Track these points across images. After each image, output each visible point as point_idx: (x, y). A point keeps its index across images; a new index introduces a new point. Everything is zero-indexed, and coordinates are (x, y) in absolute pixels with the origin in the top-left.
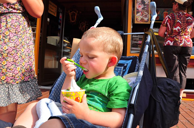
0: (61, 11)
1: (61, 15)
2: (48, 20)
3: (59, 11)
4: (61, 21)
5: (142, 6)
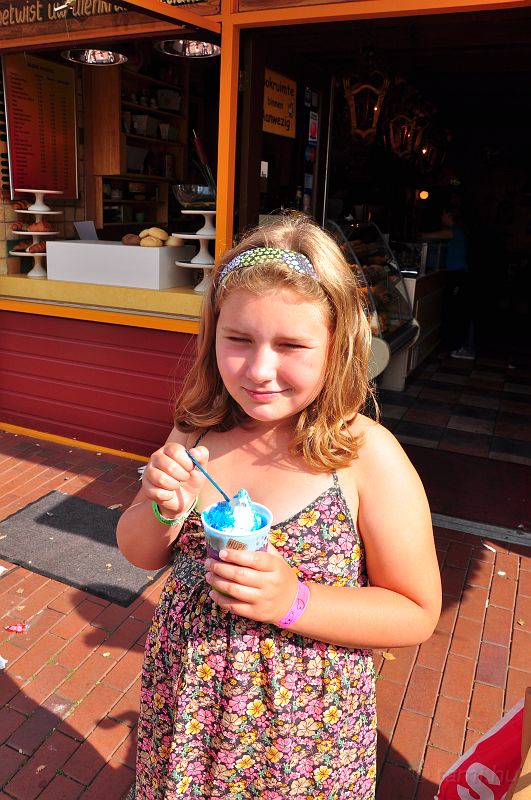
0: (315, 103)
1: (314, 122)
2: (264, 167)
3: (306, 104)
4: (315, 149)
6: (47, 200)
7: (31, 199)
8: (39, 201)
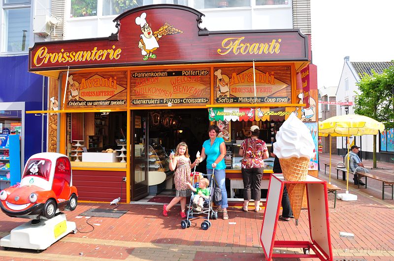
1: (145, 124)
2: (136, 135)
3: (143, 120)
4: (145, 129)
5: (223, 126)
6: (80, 143)
7: (76, 143)
8: (78, 143)
